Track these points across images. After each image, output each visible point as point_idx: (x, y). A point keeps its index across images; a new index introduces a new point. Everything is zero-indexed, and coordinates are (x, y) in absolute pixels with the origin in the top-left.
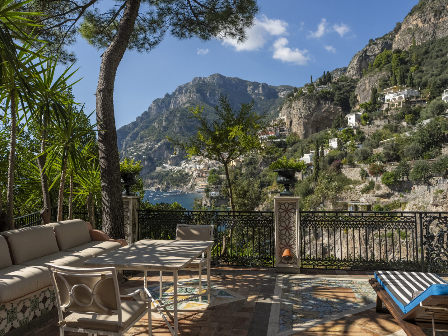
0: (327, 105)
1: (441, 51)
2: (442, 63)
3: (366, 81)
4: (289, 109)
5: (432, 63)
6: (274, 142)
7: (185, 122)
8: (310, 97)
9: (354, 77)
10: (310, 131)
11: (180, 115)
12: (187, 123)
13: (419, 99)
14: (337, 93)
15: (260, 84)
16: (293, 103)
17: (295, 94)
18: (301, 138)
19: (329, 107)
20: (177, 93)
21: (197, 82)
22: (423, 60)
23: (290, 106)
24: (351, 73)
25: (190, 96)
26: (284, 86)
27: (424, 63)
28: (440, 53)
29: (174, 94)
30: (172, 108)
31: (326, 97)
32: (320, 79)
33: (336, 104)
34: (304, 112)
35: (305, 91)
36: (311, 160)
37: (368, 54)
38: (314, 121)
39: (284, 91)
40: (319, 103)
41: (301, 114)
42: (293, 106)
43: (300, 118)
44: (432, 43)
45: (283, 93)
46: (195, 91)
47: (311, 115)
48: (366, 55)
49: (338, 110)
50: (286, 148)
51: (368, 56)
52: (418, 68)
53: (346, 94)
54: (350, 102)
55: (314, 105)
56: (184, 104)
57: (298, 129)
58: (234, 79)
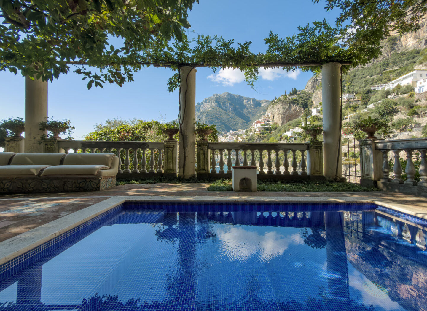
0: (295, 107)
1: (364, 75)
2: (365, 81)
3: (319, 93)
4: (272, 109)
5: (359, 82)
6: (264, 128)
7: (209, 119)
8: (285, 102)
9: (310, 92)
10: (285, 121)
11: (206, 115)
12: (210, 119)
13: (355, 100)
14: (301, 100)
15: (251, 99)
16: (275, 105)
17: (276, 101)
18: (280, 125)
19: (296, 108)
20: (204, 102)
21: (215, 97)
22: (353, 80)
23: (273, 107)
24: (308, 89)
25: (211, 105)
26: (264, 100)
27: (354, 82)
28: (363, 76)
29: (202, 103)
30: (201, 111)
31: (294, 102)
32: (290, 93)
33: (300, 106)
34: (282, 111)
35: (282, 99)
36: (291, 134)
37: (317, 78)
38: (287, 116)
39: (265, 103)
40: (290, 105)
41: (280, 112)
42: (275, 107)
43: (279, 114)
44: (357, 71)
45: (264, 104)
46: (214, 101)
47: (286, 112)
48: (316, 79)
49: (301, 110)
50: (271, 131)
51: (318, 80)
52: (351, 84)
53: (305, 100)
54: (309, 105)
55: (287, 107)
56: (208, 109)
57: (278, 121)
58: (236, 95)
